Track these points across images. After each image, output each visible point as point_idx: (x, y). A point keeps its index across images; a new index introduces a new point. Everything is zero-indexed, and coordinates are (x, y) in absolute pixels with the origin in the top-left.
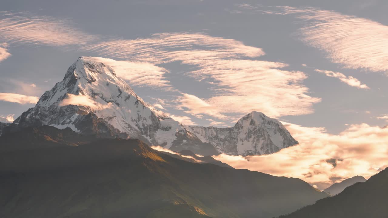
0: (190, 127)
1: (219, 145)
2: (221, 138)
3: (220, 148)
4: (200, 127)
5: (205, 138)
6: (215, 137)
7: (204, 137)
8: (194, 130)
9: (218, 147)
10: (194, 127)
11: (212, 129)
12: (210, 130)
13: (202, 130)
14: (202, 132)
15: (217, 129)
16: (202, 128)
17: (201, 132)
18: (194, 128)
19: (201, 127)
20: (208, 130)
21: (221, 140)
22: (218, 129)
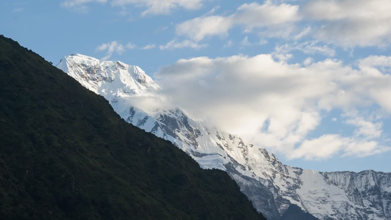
0: (321, 173)
1: (378, 206)
2: (385, 192)
3: (378, 211)
4: (343, 172)
5: (347, 194)
6: (370, 190)
7: (346, 192)
8: (328, 178)
9: (373, 209)
10: (329, 173)
11: (370, 175)
12: (365, 176)
13: (345, 179)
14: (344, 182)
15: (382, 175)
16: (346, 174)
17: (342, 181)
18: (328, 175)
19: (346, 172)
20: (361, 177)
21: (384, 196)
22: (385, 174)
